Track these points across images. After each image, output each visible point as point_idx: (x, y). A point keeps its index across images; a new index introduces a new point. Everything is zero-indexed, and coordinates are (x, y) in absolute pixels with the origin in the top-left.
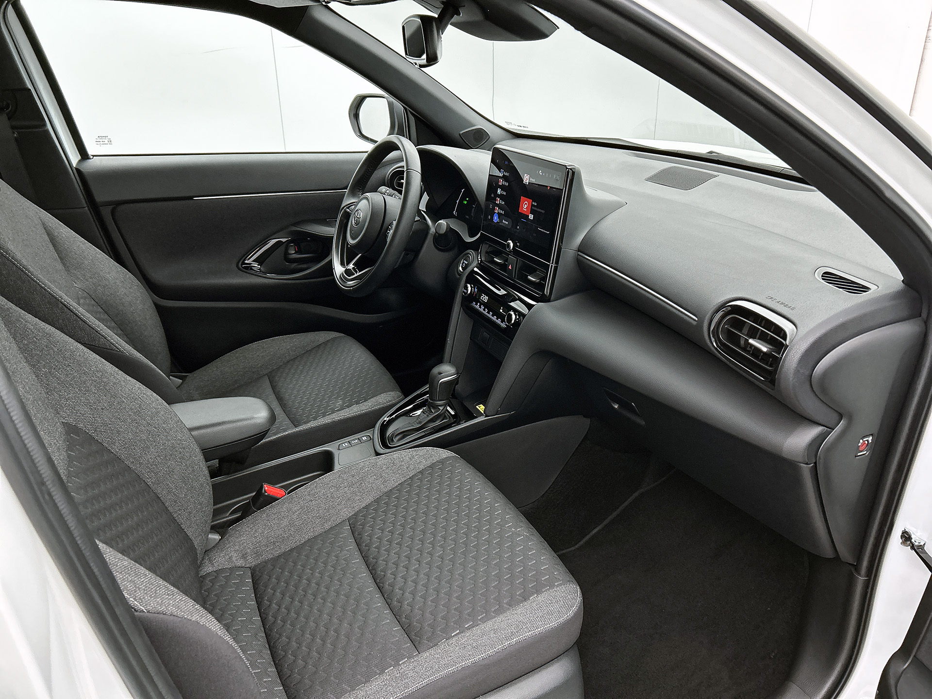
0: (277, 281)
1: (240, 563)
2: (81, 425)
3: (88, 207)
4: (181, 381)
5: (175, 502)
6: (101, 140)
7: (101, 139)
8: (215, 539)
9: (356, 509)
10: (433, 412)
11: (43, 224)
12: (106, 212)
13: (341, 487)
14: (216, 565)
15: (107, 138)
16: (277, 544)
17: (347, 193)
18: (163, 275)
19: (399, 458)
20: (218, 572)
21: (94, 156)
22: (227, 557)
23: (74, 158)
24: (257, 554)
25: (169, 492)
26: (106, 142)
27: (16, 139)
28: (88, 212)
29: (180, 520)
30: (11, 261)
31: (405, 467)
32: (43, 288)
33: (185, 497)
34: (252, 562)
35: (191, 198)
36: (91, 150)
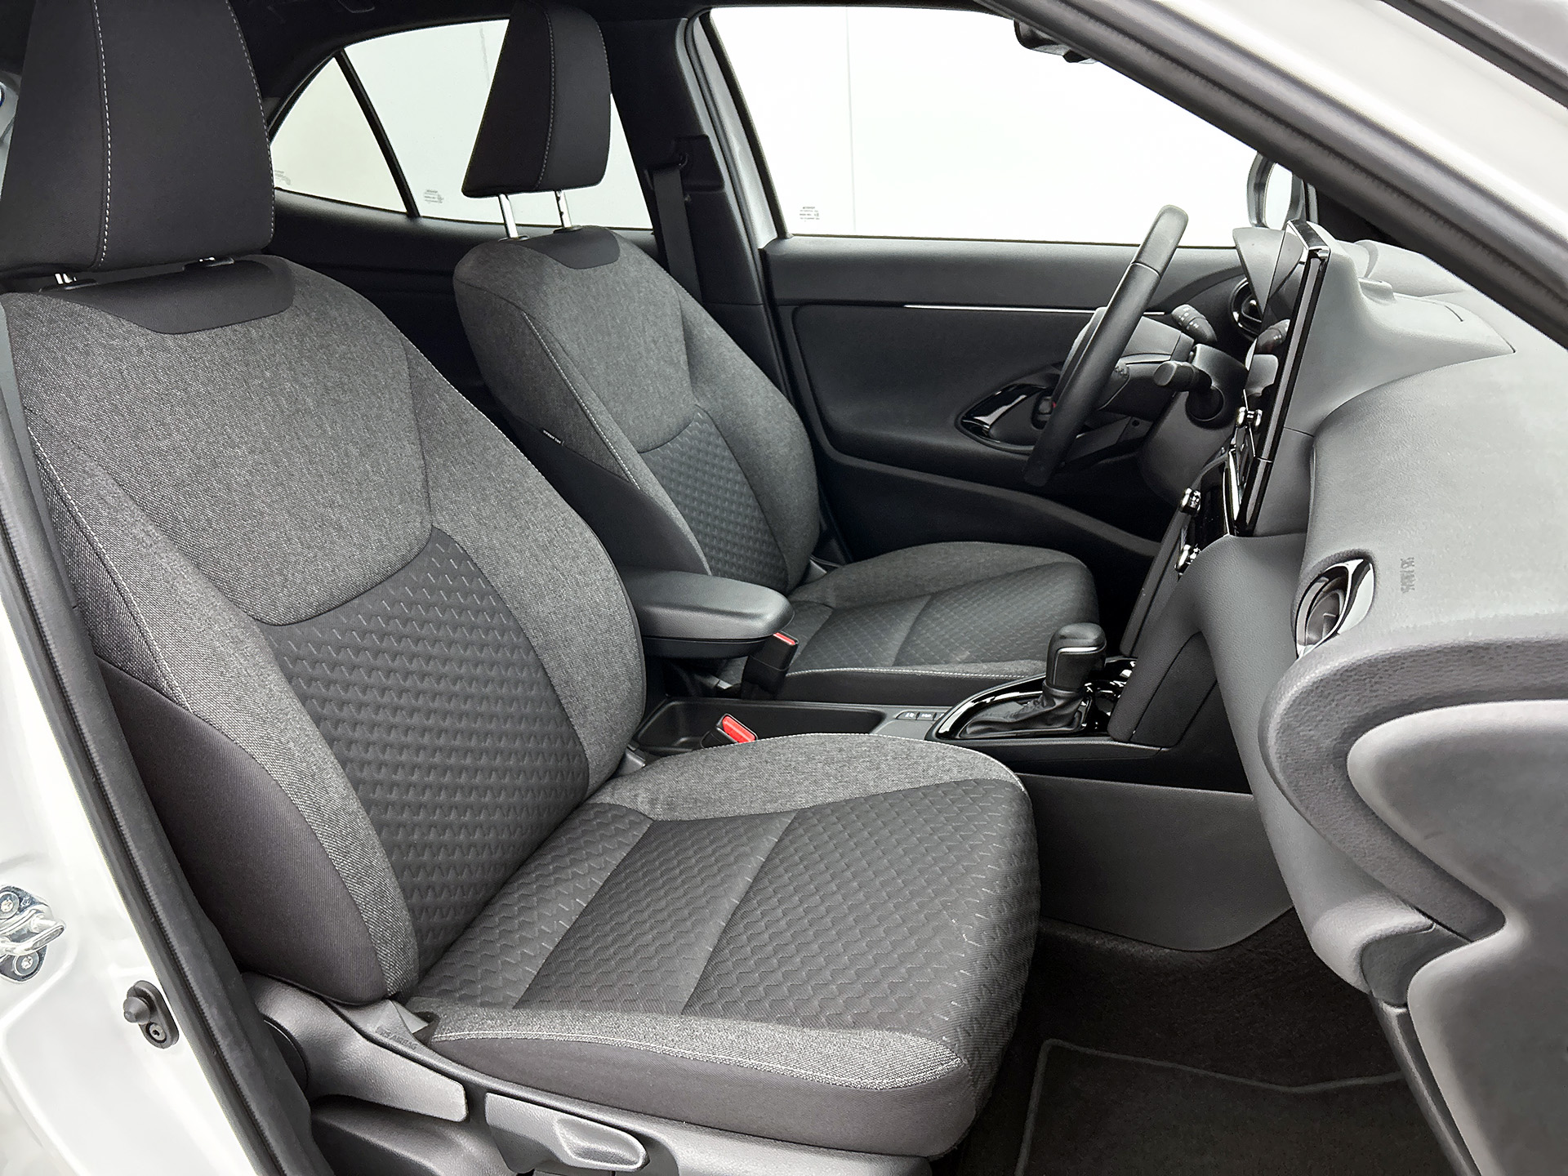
0: (1004, 453)
1: (644, 808)
2: (458, 538)
3: (764, 304)
4: (825, 572)
5: (566, 683)
6: (806, 213)
7: (808, 212)
8: (636, 764)
9: (819, 801)
10: (1045, 704)
11: (683, 317)
12: (786, 313)
13: (815, 759)
14: (616, 796)
15: (813, 210)
16: (699, 804)
17: (1094, 316)
18: (844, 415)
19: (922, 751)
20: (612, 806)
21: (795, 235)
22: (633, 793)
23: (764, 235)
24: (671, 806)
25: (560, 666)
26: (813, 216)
27: (686, 204)
28: (763, 310)
29: (570, 710)
30: (539, 341)
31: (920, 768)
32: (564, 380)
33: (582, 682)
34: (659, 813)
35: (901, 305)
36: (791, 227)
